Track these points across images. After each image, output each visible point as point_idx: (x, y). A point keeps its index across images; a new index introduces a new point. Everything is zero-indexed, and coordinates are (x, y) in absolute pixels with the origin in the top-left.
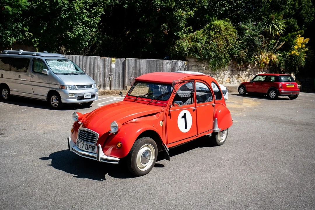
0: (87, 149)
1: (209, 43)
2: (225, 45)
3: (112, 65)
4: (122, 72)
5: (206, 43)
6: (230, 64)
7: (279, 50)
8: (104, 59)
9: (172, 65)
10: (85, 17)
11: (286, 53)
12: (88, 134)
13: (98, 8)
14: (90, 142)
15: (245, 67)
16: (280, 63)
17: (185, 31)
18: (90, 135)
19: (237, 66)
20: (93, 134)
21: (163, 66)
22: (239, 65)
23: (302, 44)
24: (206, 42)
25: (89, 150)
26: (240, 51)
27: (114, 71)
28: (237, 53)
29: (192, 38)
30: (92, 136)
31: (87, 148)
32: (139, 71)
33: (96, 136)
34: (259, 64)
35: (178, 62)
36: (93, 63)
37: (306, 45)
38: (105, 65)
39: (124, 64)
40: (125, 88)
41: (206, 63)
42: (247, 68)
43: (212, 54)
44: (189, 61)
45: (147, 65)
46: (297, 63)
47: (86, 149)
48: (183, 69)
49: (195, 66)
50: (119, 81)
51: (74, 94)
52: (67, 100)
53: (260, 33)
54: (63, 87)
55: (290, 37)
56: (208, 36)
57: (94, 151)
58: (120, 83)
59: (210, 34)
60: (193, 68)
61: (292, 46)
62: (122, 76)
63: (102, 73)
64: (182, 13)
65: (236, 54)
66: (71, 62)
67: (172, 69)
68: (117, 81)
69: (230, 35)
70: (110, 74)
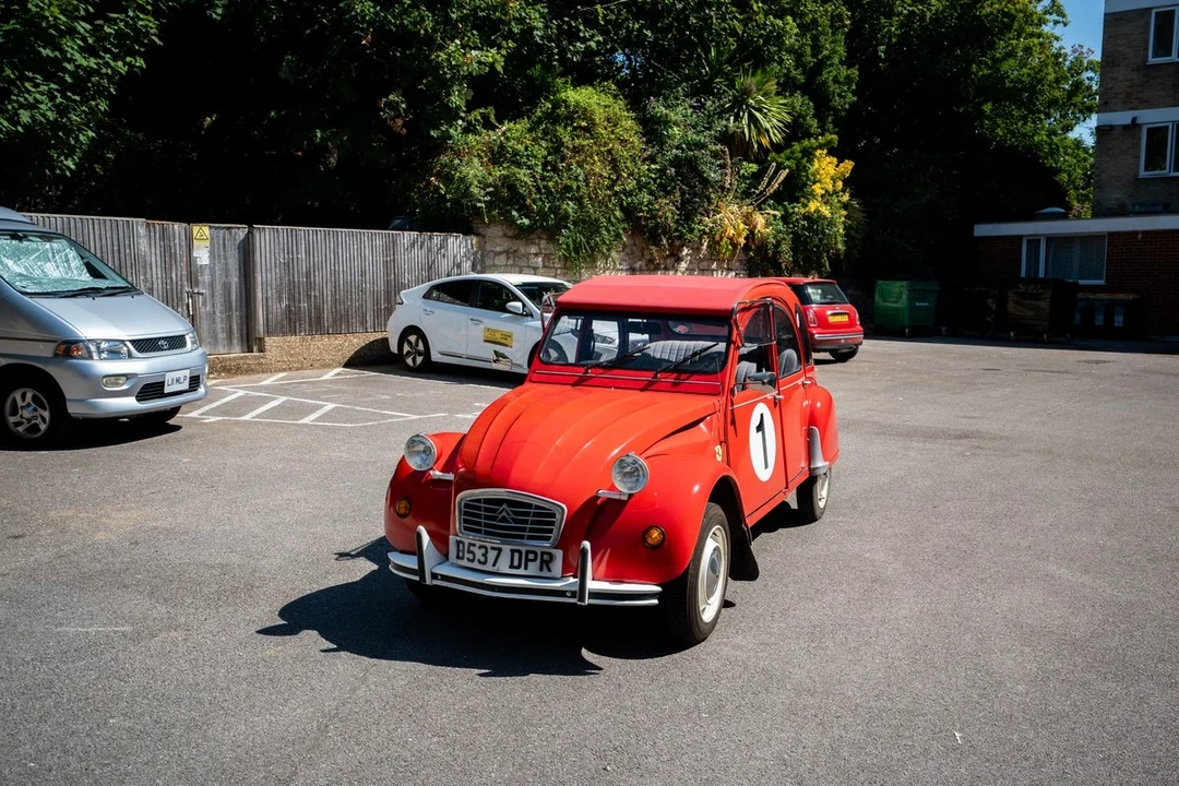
0: (519, 567)
1: (555, 169)
2: (609, 178)
3: (195, 255)
4: (240, 284)
5: (544, 169)
6: (625, 246)
7: (771, 197)
8: (163, 230)
9: (429, 250)
10: (75, 53)
11: (793, 208)
12: (513, 512)
13: (132, 18)
14: (530, 538)
15: (672, 255)
16: (777, 241)
17: (469, 123)
18: (528, 514)
19: (646, 252)
20: (537, 507)
21: (398, 257)
22: (654, 249)
23: (834, 180)
24: (545, 165)
25: (526, 568)
26: (656, 199)
27: (206, 278)
28: (646, 206)
29: (491, 150)
30: (535, 515)
31: (516, 563)
32: (308, 275)
33: (553, 516)
34: (714, 244)
35: (451, 240)
36: (116, 248)
37: (846, 182)
38: (168, 255)
39: (246, 251)
40: (255, 348)
41: (543, 243)
42: (679, 260)
43: (570, 207)
44: (484, 237)
45: (336, 254)
46: (825, 241)
47: (512, 566)
48: (467, 265)
49: (507, 252)
50: (229, 318)
51: (124, 378)
52: (94, 406)
53: (716, 138)
54: (69, 347)
55: (800, 155)
56: (550, 145)
57: (549, 570)
58: (235, 327)
59: (555, 136)
60: (501, 260)
61: (805, 185)
62: (241, 299)
63: (155, 286)
64: (464, 54)
65: (643, 212)
66: (64, 242)
67: (430, 268)
68: (218, 320)
69: (623, 142)
70: (187, 289)
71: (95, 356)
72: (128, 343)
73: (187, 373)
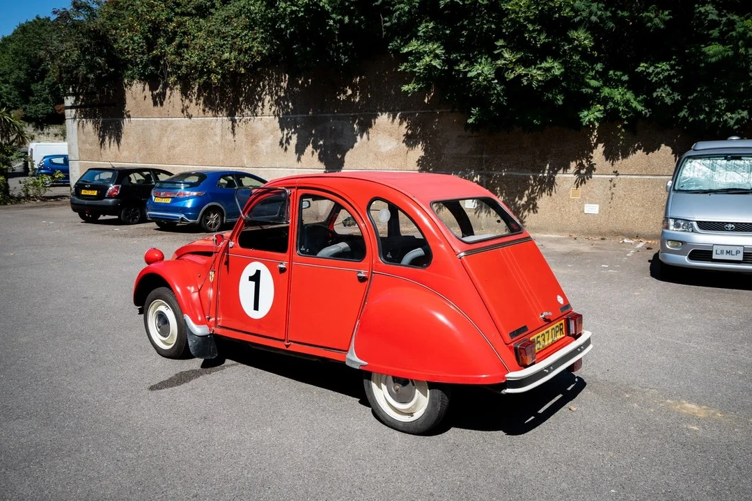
51: (680, 244)
71: (671, 228)
72: (695, 224)
73: (741, 250)
